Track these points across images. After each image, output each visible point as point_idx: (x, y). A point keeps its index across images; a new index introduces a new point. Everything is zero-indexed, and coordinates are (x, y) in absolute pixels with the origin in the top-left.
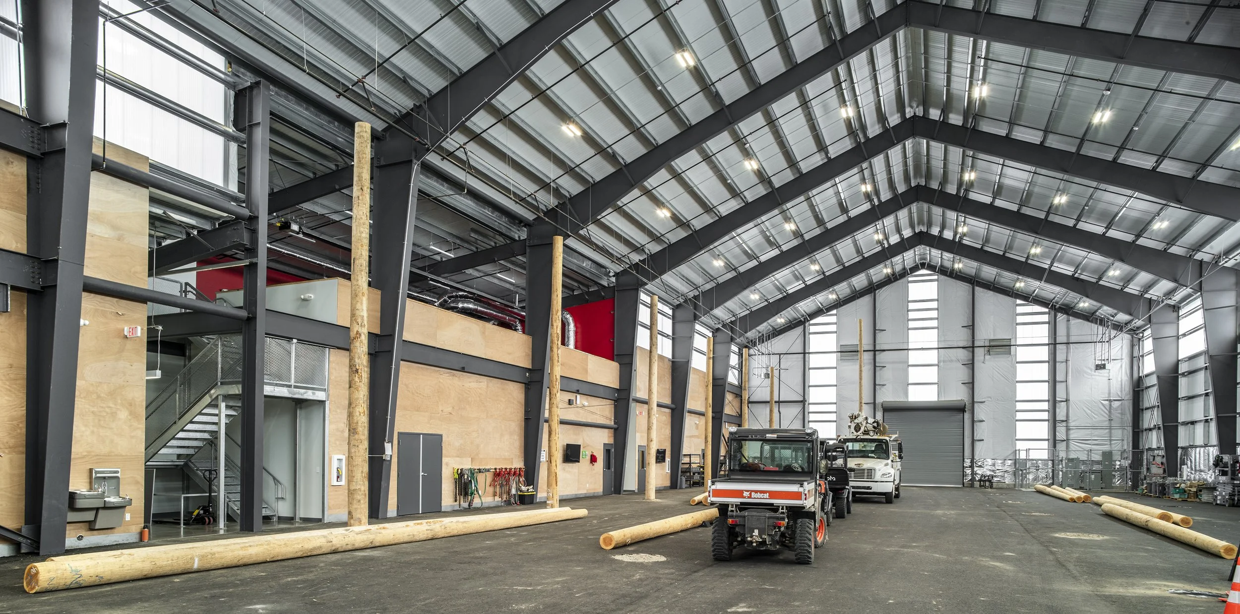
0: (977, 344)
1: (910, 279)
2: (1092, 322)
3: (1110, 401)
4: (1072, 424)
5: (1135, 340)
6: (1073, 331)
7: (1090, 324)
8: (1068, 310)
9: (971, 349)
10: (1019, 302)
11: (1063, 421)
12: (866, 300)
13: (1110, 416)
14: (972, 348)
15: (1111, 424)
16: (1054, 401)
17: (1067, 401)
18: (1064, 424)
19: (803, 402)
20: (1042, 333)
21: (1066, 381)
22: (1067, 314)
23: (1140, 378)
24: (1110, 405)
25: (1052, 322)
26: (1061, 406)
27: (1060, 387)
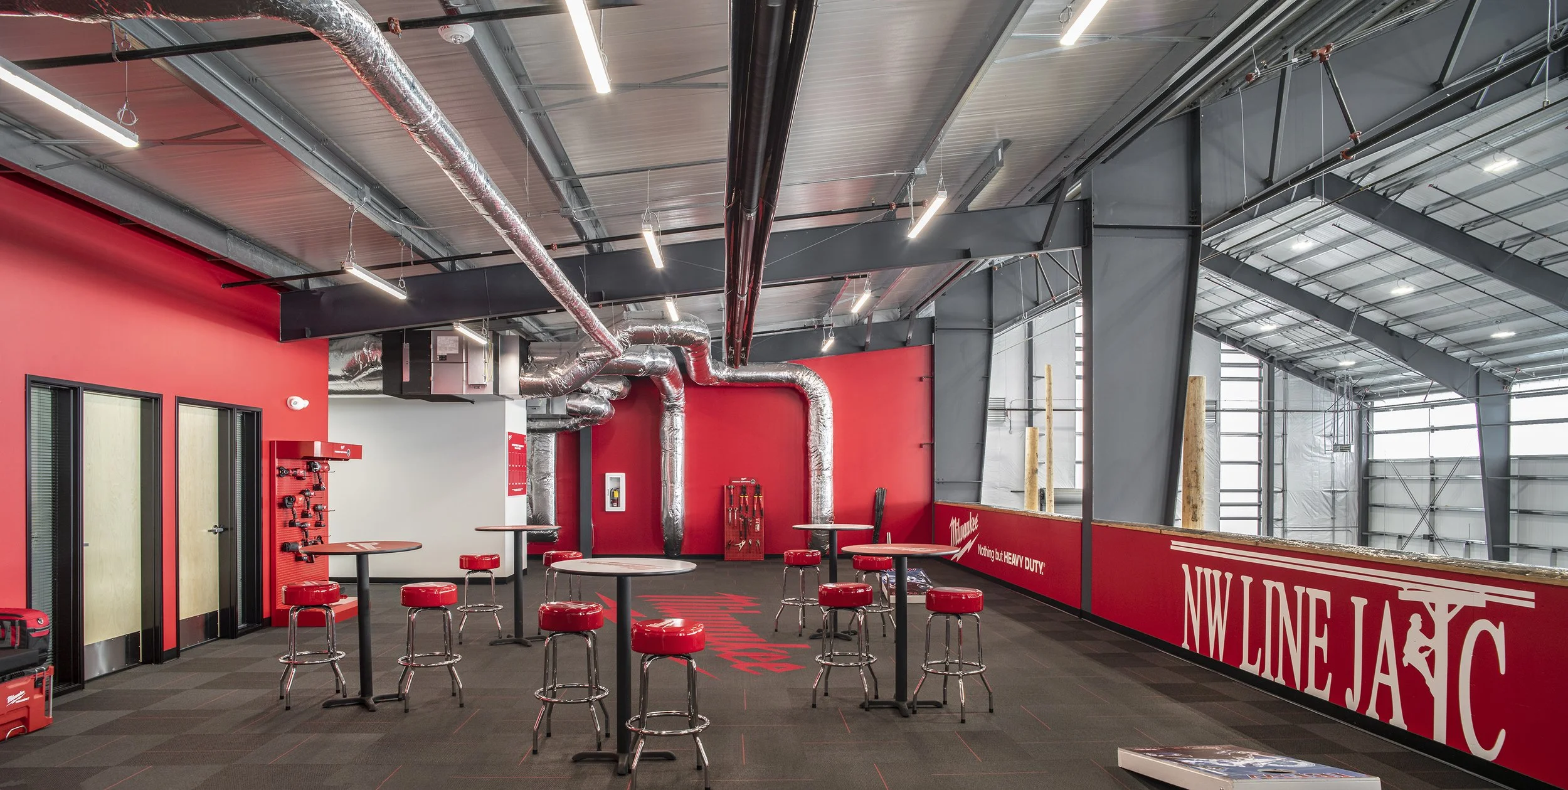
2: (1317, 383)
3: (1333, 492)
4: (1289, 524)
5: (1364, 411)
6: (1291, 393)
7: (1310, 384)
8: (1290, 364)
10: (1224, 346)
11: (1278, 520)
13: (1333, 514)
15: (1334, 523)
16: (1267, 492)
17: (1284, 491)
18: (1280, 524)
20: (1248, 394)
21: (1283, 464)
22: (1286, 370)
23: (1370, 463)
24: (1334, 498)
25: (1266, 379)
26: (1278, 499)
27: (1277, 472)
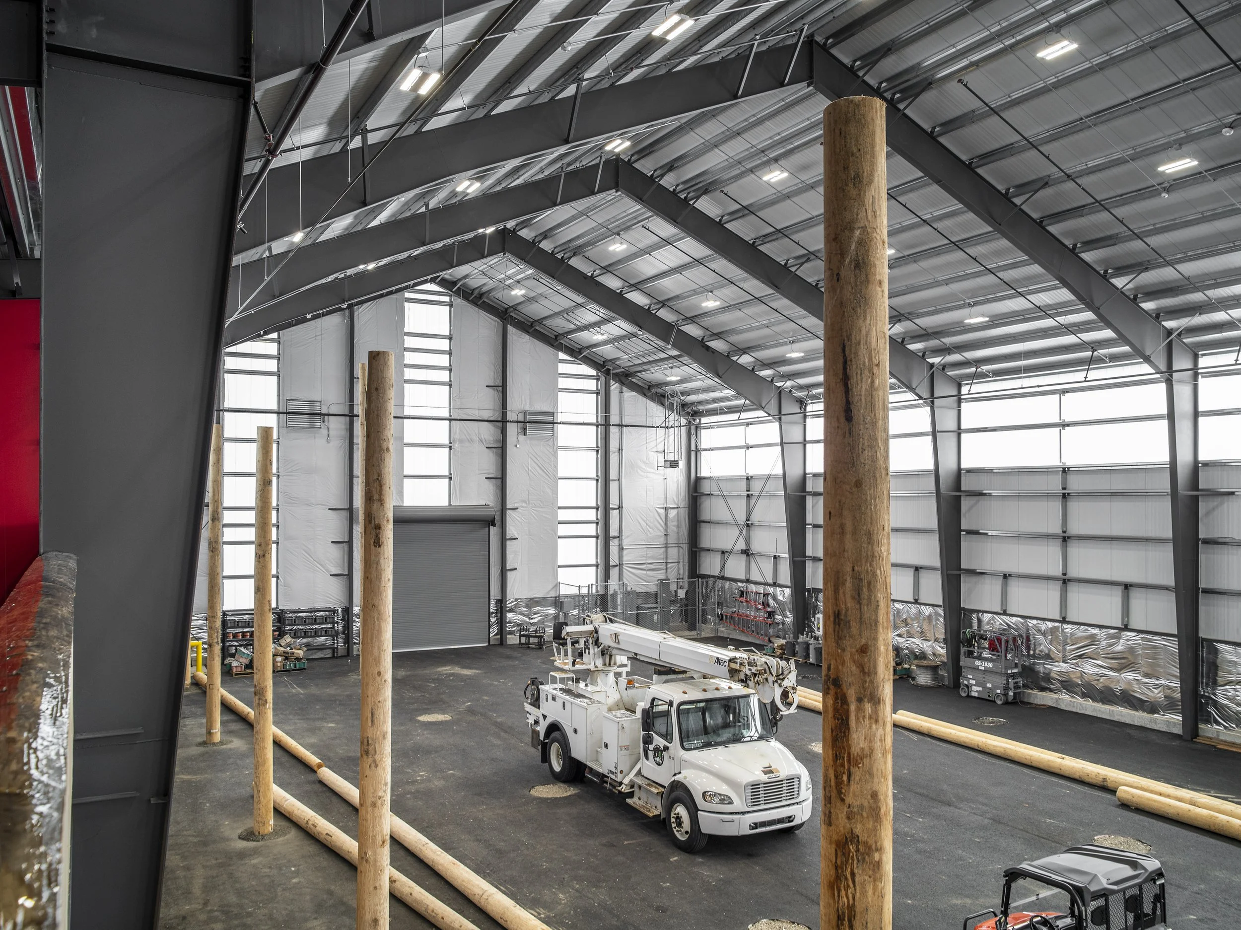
0: (511, 416)
1: (407, 295)
2: (650, 398)
3: (666, 509)
4: (626, 542)
5: (693, 427)
6: (627, 408)
8: (626, 378)
9: (500, 424)
10: (562, 356)
11: (615, 537)
13: (666, 530)
14: (502, 422)
15: (666, 540)
16: (605, 508)
17: (620, 508)
18: (616, 541)
20: (588, 407)
21: (619, 480)
22: (622, 383)
23: (698, 480)
24: (666, 515)
25: (603, 392)
26: (614, 514)
27: (613, 487)
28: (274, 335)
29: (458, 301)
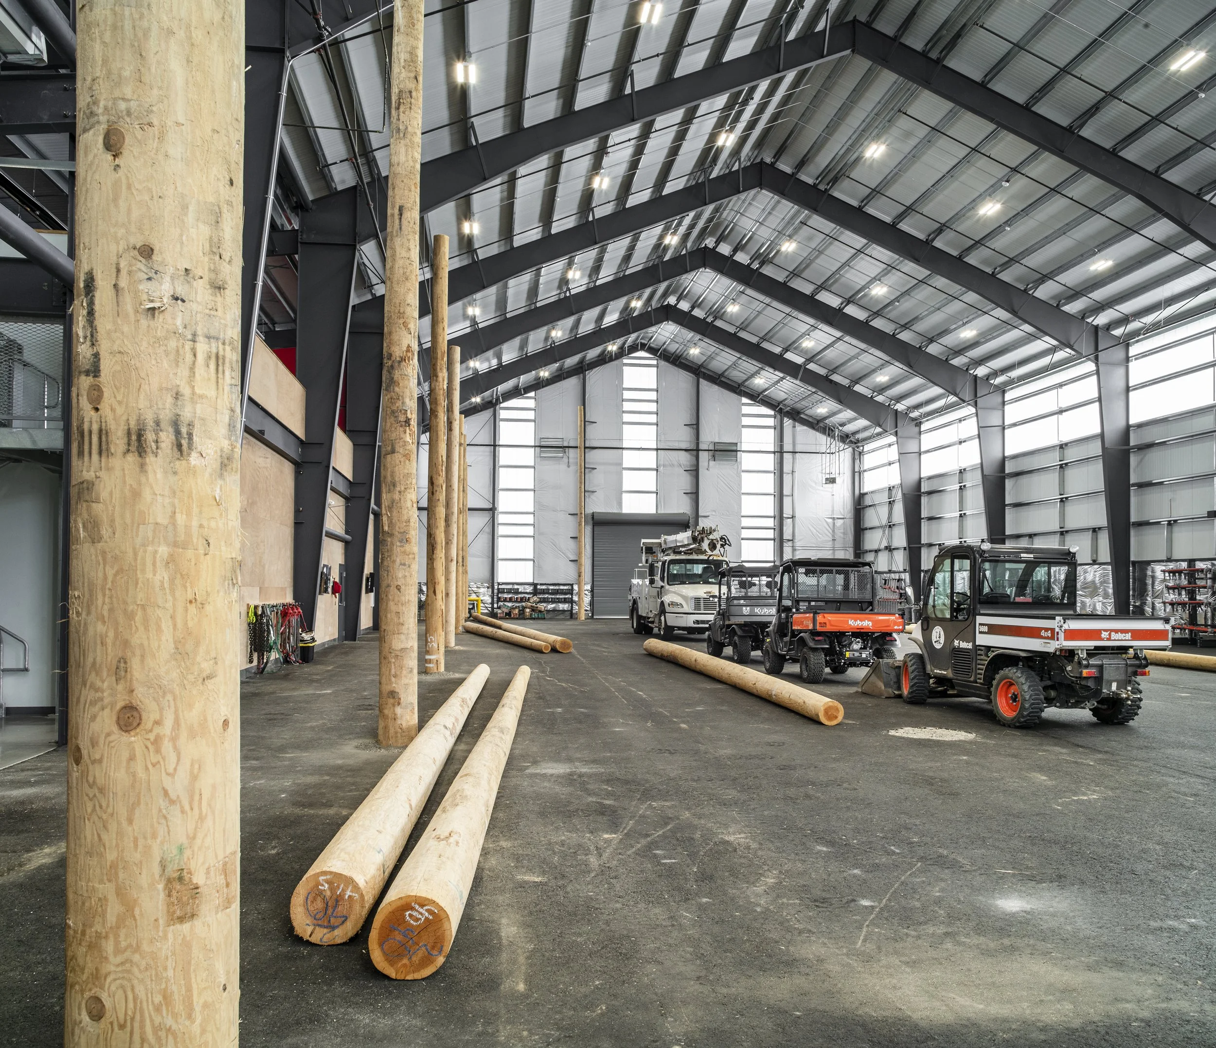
0: (702, 446)
1: (626, 361)
2: (817, 430)
3: (834, 519)
4: (798, 544)
5: (857, 453)
6: (799, 439)
7: (814, 432)
8: (795, 414)
9: (695, 453)
10: (745, 400)
11: (789, 540)
12: (573, 382)
13: (833, 536)
14: (695, 451)
15: (833, 543)
16: (780, 517)
17: (793, 517)
18: (790, 543)
19: (492, 510)
20: (767, 439)
21: (793, 495)
22: (794, 420)
23: (862, 496)
24: (834, 524)
25: (778, 428)
26: (788, 523)
27: (787, 501)
28: (532, 394)
29: (663, 363)
